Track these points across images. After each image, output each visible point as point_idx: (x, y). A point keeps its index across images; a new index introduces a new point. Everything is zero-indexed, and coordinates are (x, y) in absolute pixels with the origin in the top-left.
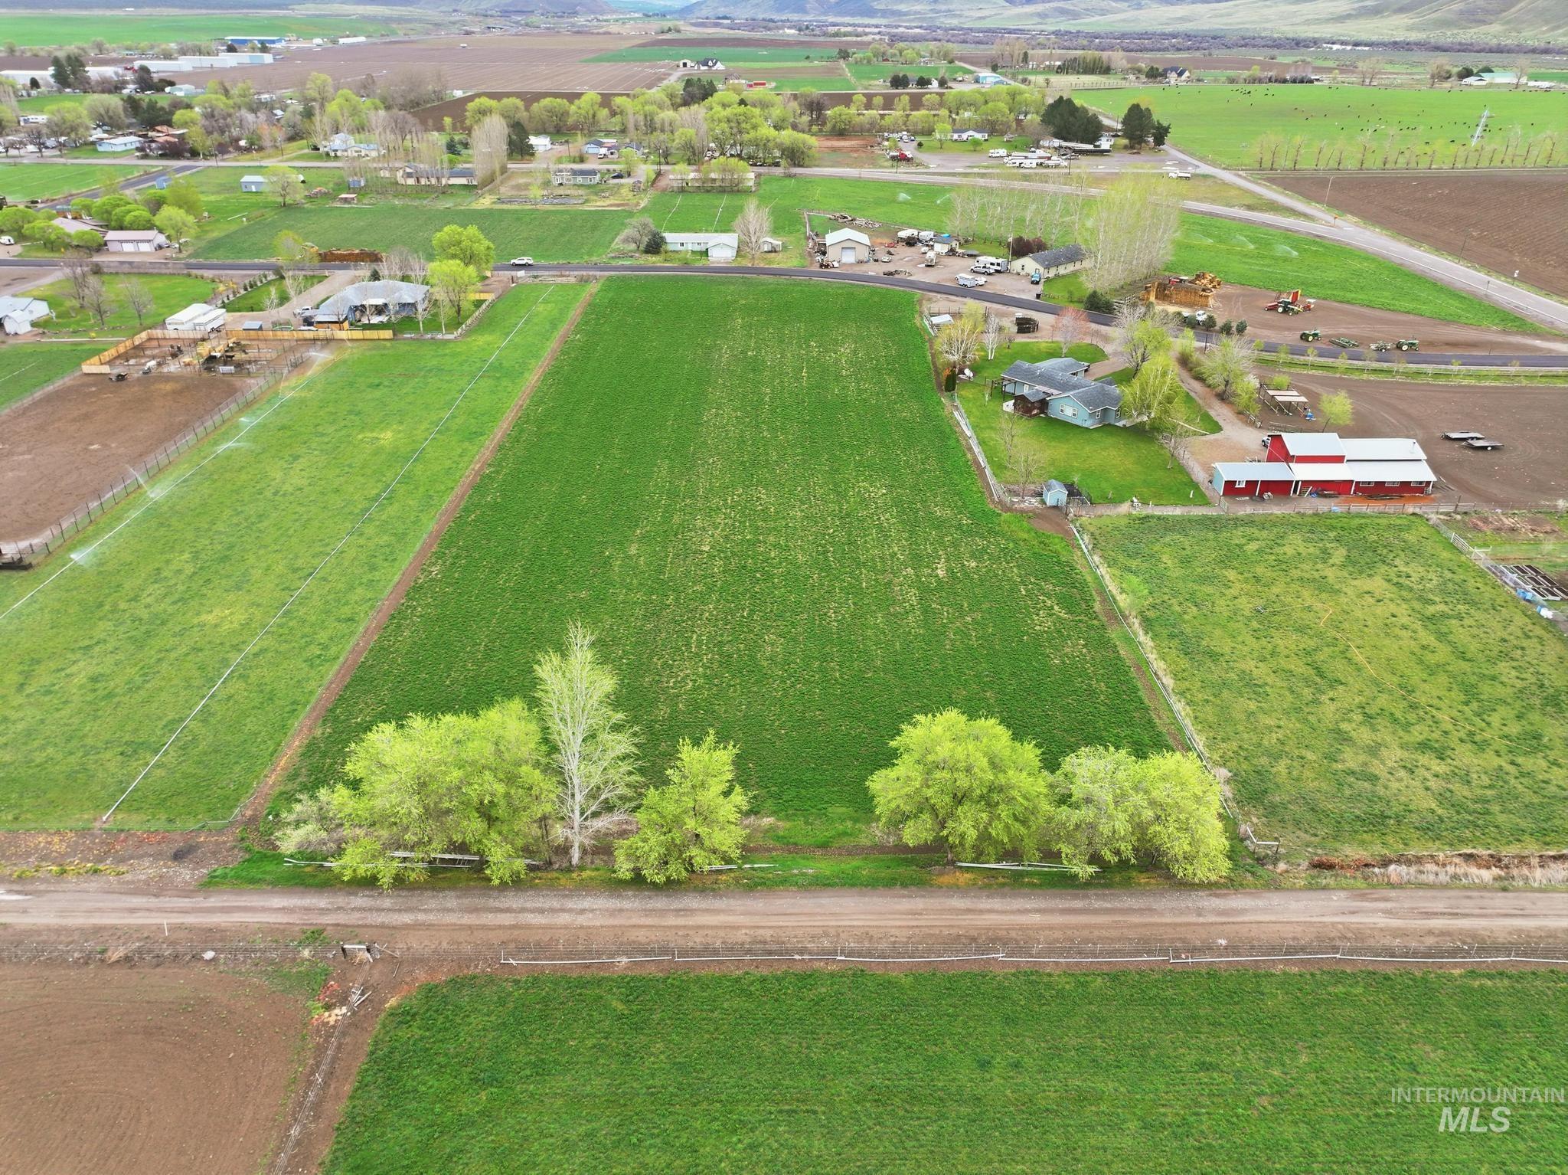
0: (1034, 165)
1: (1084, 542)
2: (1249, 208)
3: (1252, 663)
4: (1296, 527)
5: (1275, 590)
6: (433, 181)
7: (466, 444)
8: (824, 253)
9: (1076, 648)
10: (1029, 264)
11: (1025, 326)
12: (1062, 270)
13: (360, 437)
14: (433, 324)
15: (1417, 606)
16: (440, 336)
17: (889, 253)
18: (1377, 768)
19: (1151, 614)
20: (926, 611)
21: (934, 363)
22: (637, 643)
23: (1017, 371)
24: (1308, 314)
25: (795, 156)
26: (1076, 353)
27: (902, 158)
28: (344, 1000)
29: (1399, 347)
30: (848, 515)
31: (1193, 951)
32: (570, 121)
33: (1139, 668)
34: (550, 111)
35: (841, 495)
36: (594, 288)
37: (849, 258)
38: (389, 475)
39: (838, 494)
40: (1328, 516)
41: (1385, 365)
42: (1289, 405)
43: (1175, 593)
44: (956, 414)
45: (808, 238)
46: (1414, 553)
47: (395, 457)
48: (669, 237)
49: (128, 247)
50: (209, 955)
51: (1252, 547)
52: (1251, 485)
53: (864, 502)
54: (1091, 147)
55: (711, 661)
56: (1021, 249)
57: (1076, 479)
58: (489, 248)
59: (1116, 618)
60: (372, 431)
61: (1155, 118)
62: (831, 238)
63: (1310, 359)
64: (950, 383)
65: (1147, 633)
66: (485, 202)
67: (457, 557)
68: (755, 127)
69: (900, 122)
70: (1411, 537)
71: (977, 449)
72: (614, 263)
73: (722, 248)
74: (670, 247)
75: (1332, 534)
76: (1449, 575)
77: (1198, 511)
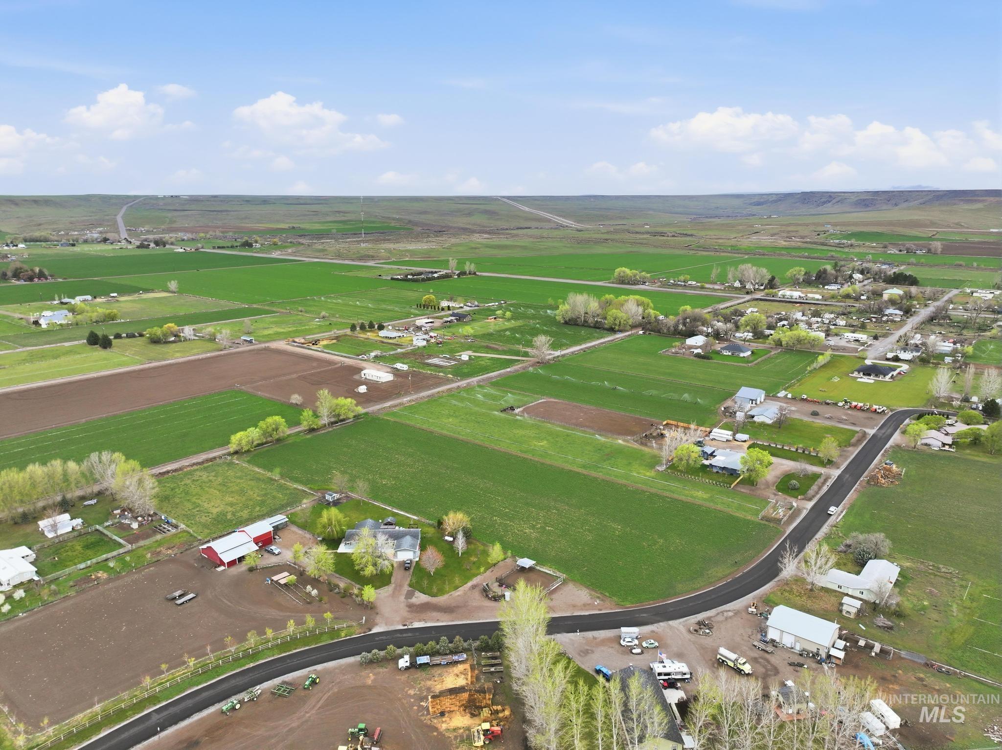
15: (202, 509)
18: (207, 474)
46: (205, 526)
70: (207, 531)
75: (234, 522)
76: (193, 522)
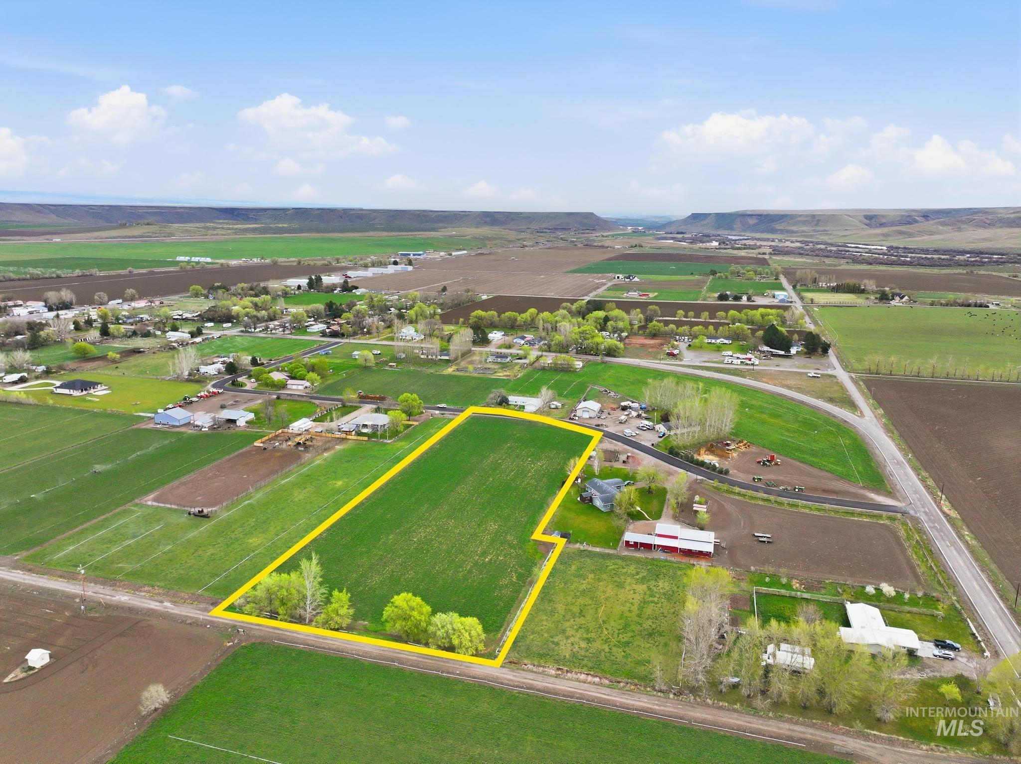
1: (550, 556)
3: (561, 605)
4: (638, 562)
5: (600, 583)
6: (434, 357)
8: (576, 412)
9: (507, 591)
10: (662, 427)
13: (331, 482)
15: (647, 597)
16: (385, 441)
17: (609, 414)
20: (469, 572)
22: (368, 568)
23: (592, 483)
25: (610, 352)
27: (672, 354)
28: (233, 642)
29: (794, 489)
30: (475, 534)
31: (448, 673)
37: (586, 415)
39: (479, 525)
42: (695, 512)
45: (579, 402)
48: (512, 398)
49: (294, 387)
50: (208, 626)
51: (612, 567)
52: (636, 543)
54: (782, 353)
56: (663, 418)
58: (421, 403)
60: (336, 480)
61: (822, 339)
62: (581, 405)
66: (450, 370)
73: (532, 405)
74: (510, 403)
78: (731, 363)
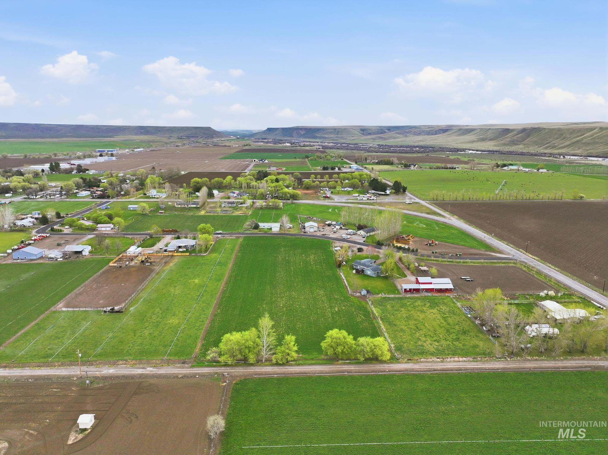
0: (366, 199)
1: (370, 303)
2: (428, 213)
3: (403, 326)
4: (419, 299)
5: (412, 312)
6: (186, 206)
7: (217, 282)
8: (305, 229)
9: (366, 324)
10: (362, 232)
11: (360, 250)
12: (371, 234)
13: (190, 281)
14: (200, 251)
15: (442, 315)
16: (202, 254)
17: (323, 228)
19: (383, 317)
20: (333, 318)
21: (336, 261)
23: (356, 262)
24: (436, 246)
25: (294, 197)
26: (372, 258)
27: (327, 197)
28: (225, 382)
29: (457, 255)
30: (315, 298)
31: (382, 372)
32: (224, 185)
33: (379, 328)
34: (217, 182)
35: (313, 293)
36: (241, 240)
37: (312, 230)
38: (200, 291)
39: (312, 293)
40: (428, 296)
41: (451, 260)
42: (425, 271)
43: (389, 313)
44: (341, 274)
45: (300, 224)
46: (445, 304)
47: (201, 286)
48: (260, 224)
49: (103, 229)
50: (197, 376)
51: (409, 303)
52: (410, 289)
53: (318, 295)
54: (383, 193)
55: (286, 328)
56: (360, 228)
57: (369, 289)
59: (375, 318)
60: (192, 279)
61: (402, 185)
62: (307, 225)
63: (433, 258)
64: (339, 265)
65: (381, 321)
66: (203, 213)
67: (223, 308)
68: (282, 189)
69: (326, 185)
70: (445, 301)
71: (346, 282)
72: (245, 232)
73: (275, 227)
74: (260, 227)
75: (427, 300)
76: (451, 308)
77: (397, 296)
78: (362, 200)
